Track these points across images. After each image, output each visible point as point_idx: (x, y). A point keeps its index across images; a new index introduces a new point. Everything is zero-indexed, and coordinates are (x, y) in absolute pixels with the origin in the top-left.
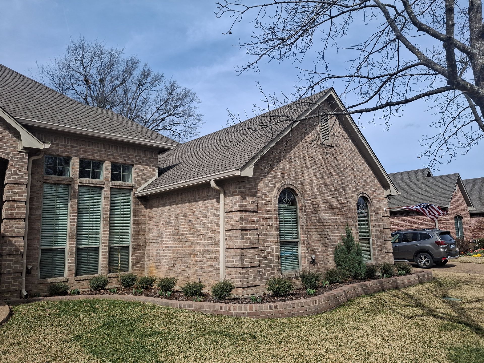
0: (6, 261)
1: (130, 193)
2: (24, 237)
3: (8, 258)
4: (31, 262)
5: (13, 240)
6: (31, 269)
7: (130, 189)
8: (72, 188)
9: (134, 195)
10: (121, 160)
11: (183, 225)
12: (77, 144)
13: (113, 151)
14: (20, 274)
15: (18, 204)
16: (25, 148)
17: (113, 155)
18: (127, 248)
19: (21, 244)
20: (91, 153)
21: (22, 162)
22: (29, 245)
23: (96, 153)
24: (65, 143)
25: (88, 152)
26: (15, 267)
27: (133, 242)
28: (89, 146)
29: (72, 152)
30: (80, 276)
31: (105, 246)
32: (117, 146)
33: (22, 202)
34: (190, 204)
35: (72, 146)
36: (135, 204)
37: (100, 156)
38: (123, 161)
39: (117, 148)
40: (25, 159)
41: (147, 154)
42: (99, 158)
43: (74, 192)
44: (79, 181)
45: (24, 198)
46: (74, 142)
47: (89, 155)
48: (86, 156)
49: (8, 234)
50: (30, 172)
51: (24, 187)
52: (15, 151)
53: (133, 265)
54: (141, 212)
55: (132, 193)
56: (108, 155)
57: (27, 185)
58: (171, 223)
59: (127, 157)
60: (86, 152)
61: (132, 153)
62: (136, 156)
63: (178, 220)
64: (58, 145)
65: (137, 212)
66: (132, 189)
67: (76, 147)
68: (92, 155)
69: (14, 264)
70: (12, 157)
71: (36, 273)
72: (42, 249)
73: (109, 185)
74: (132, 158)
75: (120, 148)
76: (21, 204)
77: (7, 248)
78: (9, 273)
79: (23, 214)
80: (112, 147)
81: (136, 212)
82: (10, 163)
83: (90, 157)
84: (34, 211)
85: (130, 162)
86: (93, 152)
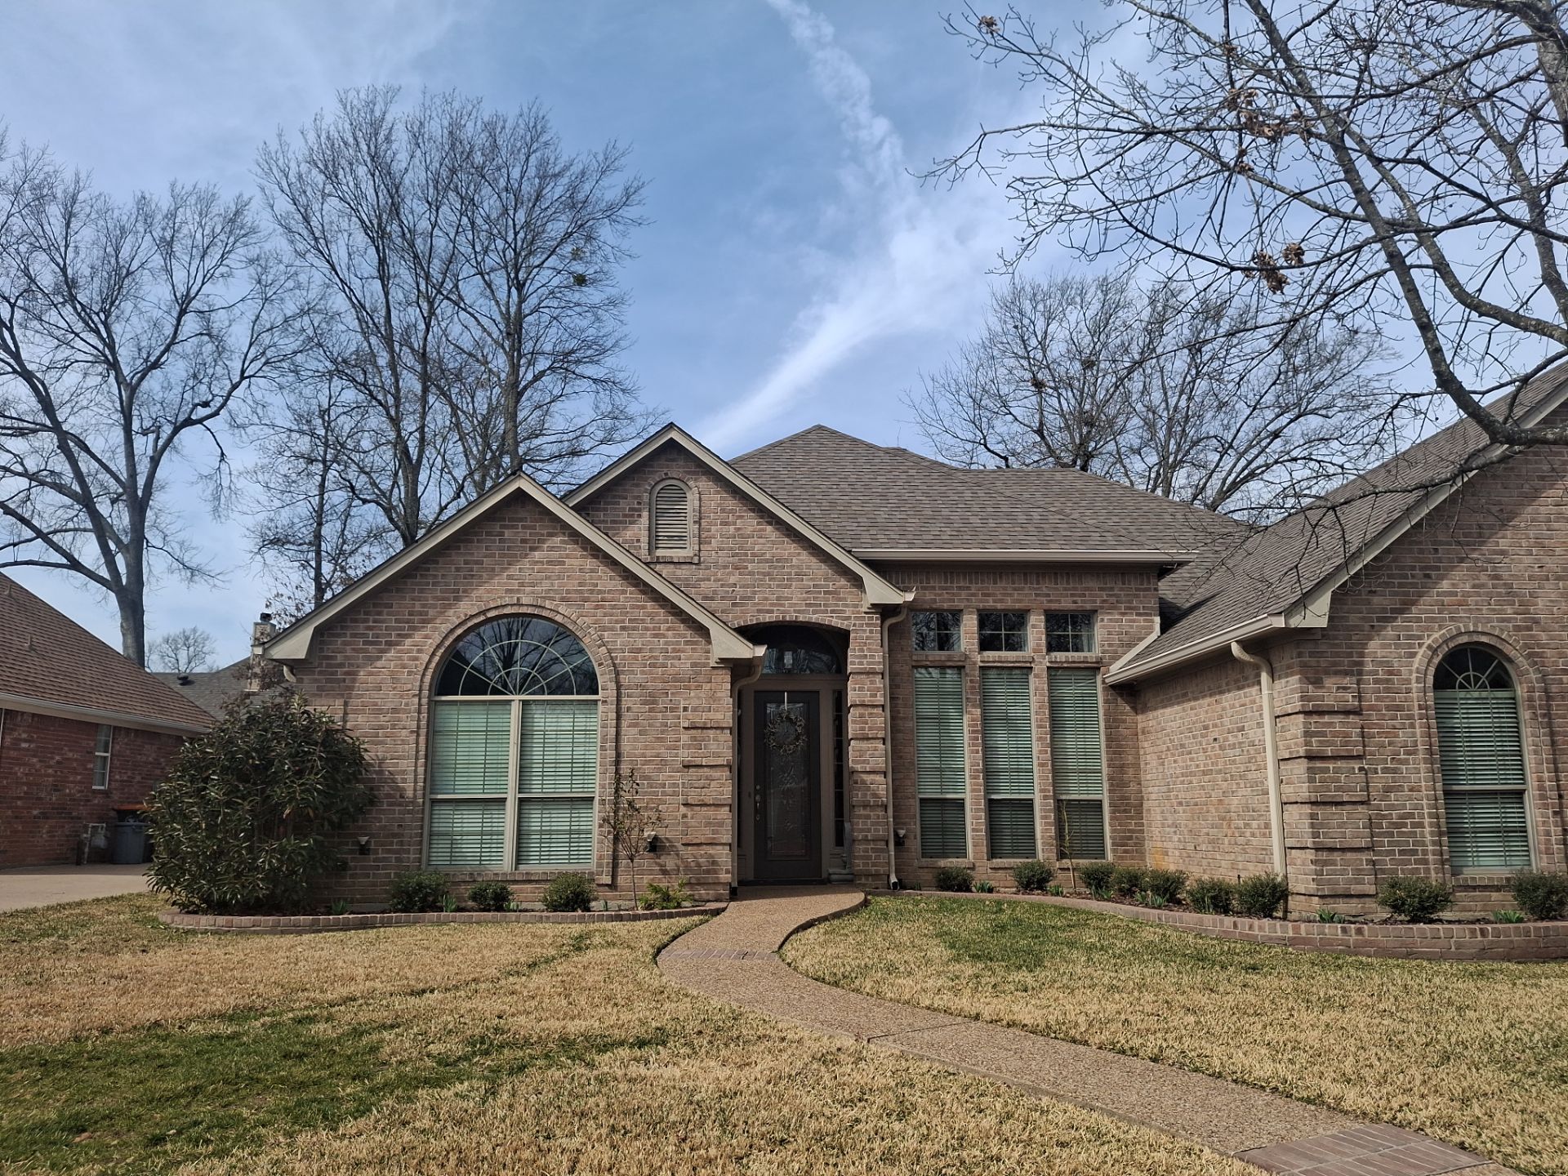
0: (860, 817)
1: (1095, 676)
2: (885, 774)
3: (862, 812)
4: (904, 824)
5: (868, 778)
6: (905, 836)
7: (1094, 669)
8: (967, 675)
9: (1103, 682)
10: (1066, 604)
11: (1204, 750)
12: (971, 582)
13: (1046, 586)
14: (883, 843)
15: (870, 710)
16: (874, 606)
17: (1048, 595)
18: (1098, 805)
19: (880, 786)
20: (1000, 597)
21: (871, 632)
22: (896, 790)
23: (1011, 595)
24: (946, 582)
25: (993, 595)
26: (875, 830)
27: (1110, 791)
28: (995, 583)
29: (960, 600)
30: (999, 860)
31: (1045, 798)
32: (1056, 574)
33: (877, 706)
34: (1213, 699)
35: (960, 588)
36: (1106, 701)
37: (1020, 601)
38: (1072, 606)
39: (1056, 579)
40: (875, 625)
41: (1129, 581)
42: (1017, 606)
43: (971, 681)
44: (979, 658)
45: (880, 700)
46: (965, 578)
47: (995, 601)
48: (990, 603)
49: (859, 767)
50: (887, 649)
51: (878, 678)
52: (858, 612)
53: (1113, 844)
54: (1124, 721)
55: (1099, 679)
56: (1037, 595)
57: (882, 674)
58: (1182, 746)
59: (1080, 596)
60: (988, 595)
61: (1091, 584)
62: (1101, 589)
63: (1194, 737)
64: (934, 588)
65: (1115, 720)
66: (1099, 669)
67: (968, 588)
68: (1001, 601)
69: (873, 824)
70: (854, 625)
71: (914, 845)
72: (921, 799)
73: (1042, 663)
74: (1090, 595)
75: (1062, 577)
76: (875, 711)
77: (860, 793)
78: (866, 840)
79: (879, 729)
80: (1044, 577)
81: (1113, 723)
82: (852, 635)
83: (999, 606)
84: (900, 722)
85: (1088, 606)
86: (1004, 595)
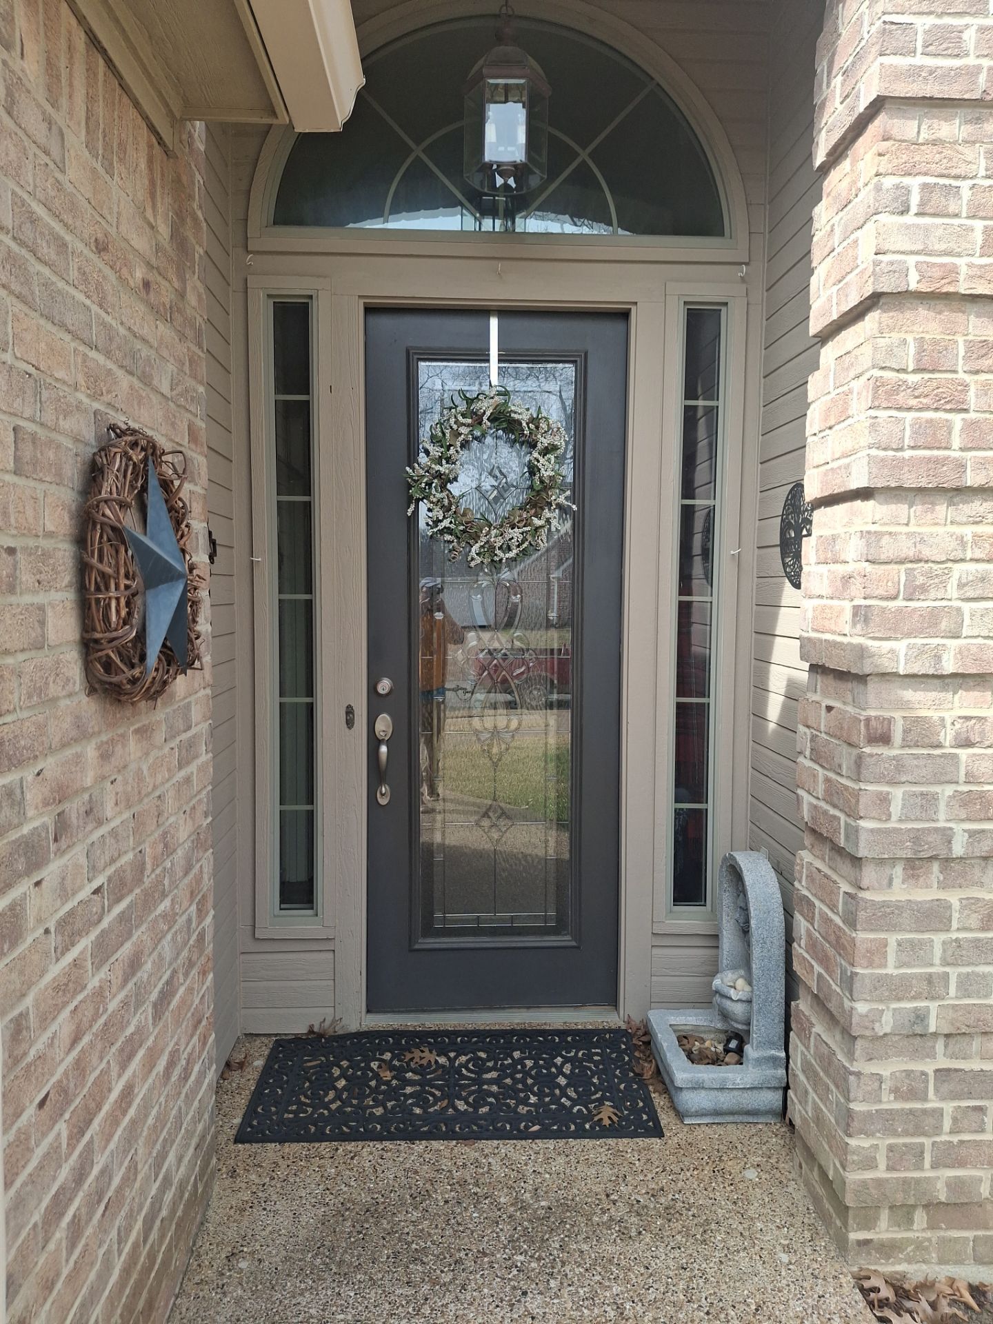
0: (887, 916)
5: (946, 711)
15: (981, 326)
49: (896, 652)
69: (954, 954)
77: (898, 794)
78: (916, 1035)
